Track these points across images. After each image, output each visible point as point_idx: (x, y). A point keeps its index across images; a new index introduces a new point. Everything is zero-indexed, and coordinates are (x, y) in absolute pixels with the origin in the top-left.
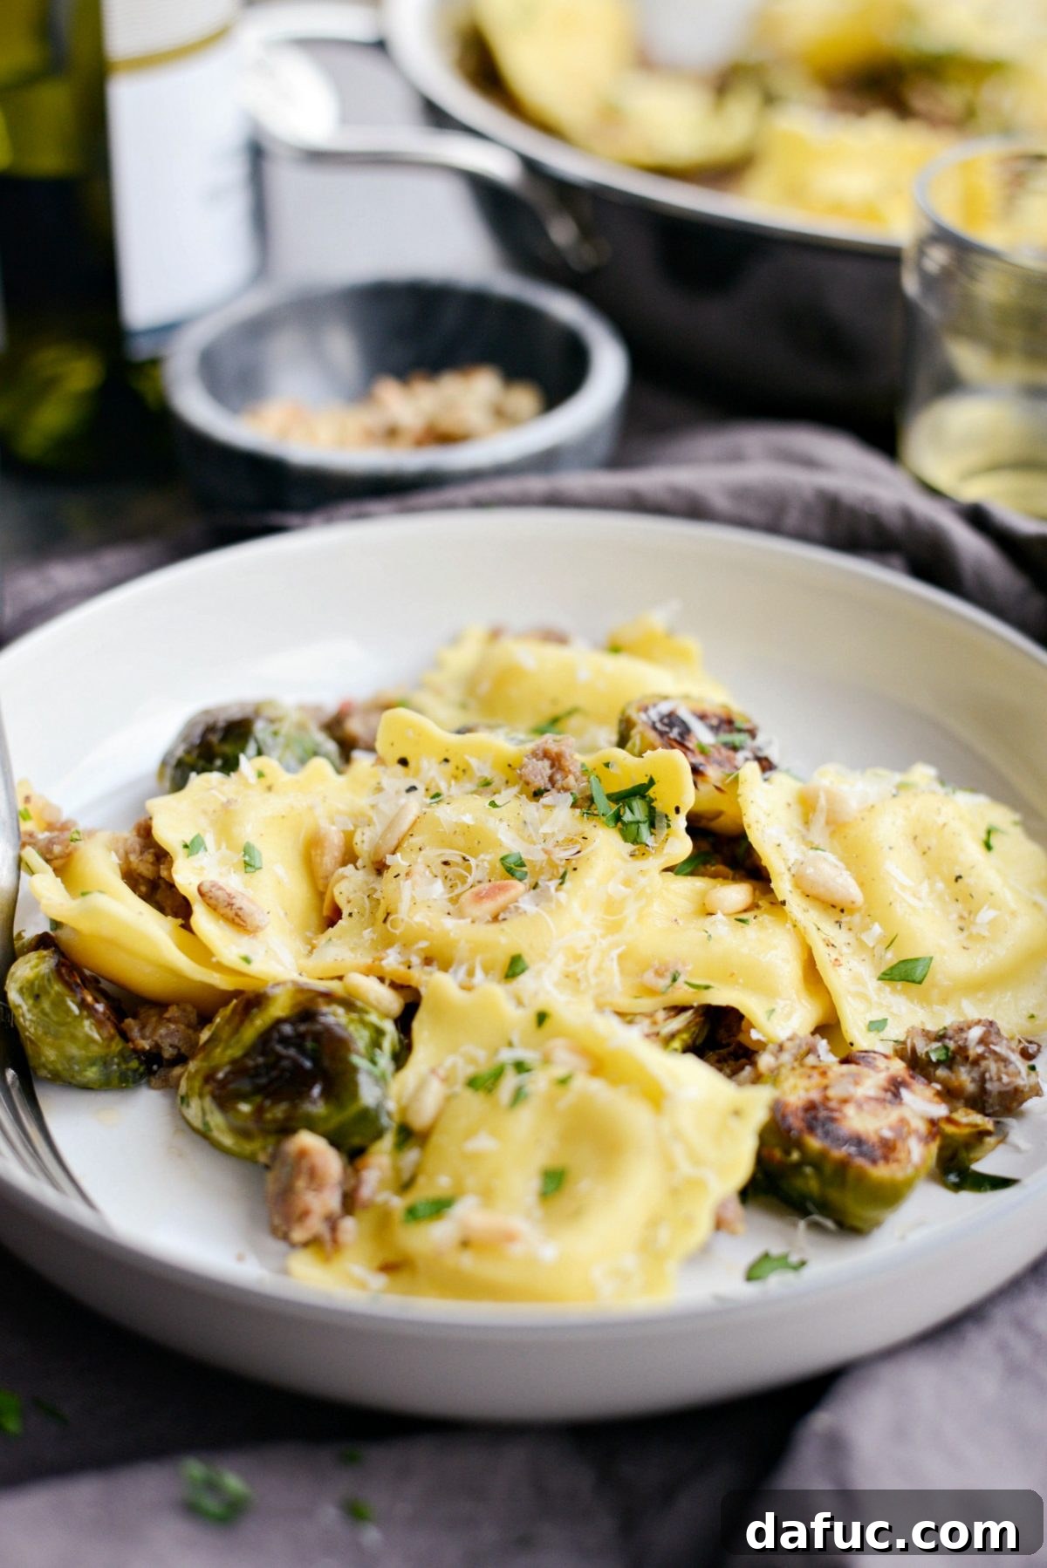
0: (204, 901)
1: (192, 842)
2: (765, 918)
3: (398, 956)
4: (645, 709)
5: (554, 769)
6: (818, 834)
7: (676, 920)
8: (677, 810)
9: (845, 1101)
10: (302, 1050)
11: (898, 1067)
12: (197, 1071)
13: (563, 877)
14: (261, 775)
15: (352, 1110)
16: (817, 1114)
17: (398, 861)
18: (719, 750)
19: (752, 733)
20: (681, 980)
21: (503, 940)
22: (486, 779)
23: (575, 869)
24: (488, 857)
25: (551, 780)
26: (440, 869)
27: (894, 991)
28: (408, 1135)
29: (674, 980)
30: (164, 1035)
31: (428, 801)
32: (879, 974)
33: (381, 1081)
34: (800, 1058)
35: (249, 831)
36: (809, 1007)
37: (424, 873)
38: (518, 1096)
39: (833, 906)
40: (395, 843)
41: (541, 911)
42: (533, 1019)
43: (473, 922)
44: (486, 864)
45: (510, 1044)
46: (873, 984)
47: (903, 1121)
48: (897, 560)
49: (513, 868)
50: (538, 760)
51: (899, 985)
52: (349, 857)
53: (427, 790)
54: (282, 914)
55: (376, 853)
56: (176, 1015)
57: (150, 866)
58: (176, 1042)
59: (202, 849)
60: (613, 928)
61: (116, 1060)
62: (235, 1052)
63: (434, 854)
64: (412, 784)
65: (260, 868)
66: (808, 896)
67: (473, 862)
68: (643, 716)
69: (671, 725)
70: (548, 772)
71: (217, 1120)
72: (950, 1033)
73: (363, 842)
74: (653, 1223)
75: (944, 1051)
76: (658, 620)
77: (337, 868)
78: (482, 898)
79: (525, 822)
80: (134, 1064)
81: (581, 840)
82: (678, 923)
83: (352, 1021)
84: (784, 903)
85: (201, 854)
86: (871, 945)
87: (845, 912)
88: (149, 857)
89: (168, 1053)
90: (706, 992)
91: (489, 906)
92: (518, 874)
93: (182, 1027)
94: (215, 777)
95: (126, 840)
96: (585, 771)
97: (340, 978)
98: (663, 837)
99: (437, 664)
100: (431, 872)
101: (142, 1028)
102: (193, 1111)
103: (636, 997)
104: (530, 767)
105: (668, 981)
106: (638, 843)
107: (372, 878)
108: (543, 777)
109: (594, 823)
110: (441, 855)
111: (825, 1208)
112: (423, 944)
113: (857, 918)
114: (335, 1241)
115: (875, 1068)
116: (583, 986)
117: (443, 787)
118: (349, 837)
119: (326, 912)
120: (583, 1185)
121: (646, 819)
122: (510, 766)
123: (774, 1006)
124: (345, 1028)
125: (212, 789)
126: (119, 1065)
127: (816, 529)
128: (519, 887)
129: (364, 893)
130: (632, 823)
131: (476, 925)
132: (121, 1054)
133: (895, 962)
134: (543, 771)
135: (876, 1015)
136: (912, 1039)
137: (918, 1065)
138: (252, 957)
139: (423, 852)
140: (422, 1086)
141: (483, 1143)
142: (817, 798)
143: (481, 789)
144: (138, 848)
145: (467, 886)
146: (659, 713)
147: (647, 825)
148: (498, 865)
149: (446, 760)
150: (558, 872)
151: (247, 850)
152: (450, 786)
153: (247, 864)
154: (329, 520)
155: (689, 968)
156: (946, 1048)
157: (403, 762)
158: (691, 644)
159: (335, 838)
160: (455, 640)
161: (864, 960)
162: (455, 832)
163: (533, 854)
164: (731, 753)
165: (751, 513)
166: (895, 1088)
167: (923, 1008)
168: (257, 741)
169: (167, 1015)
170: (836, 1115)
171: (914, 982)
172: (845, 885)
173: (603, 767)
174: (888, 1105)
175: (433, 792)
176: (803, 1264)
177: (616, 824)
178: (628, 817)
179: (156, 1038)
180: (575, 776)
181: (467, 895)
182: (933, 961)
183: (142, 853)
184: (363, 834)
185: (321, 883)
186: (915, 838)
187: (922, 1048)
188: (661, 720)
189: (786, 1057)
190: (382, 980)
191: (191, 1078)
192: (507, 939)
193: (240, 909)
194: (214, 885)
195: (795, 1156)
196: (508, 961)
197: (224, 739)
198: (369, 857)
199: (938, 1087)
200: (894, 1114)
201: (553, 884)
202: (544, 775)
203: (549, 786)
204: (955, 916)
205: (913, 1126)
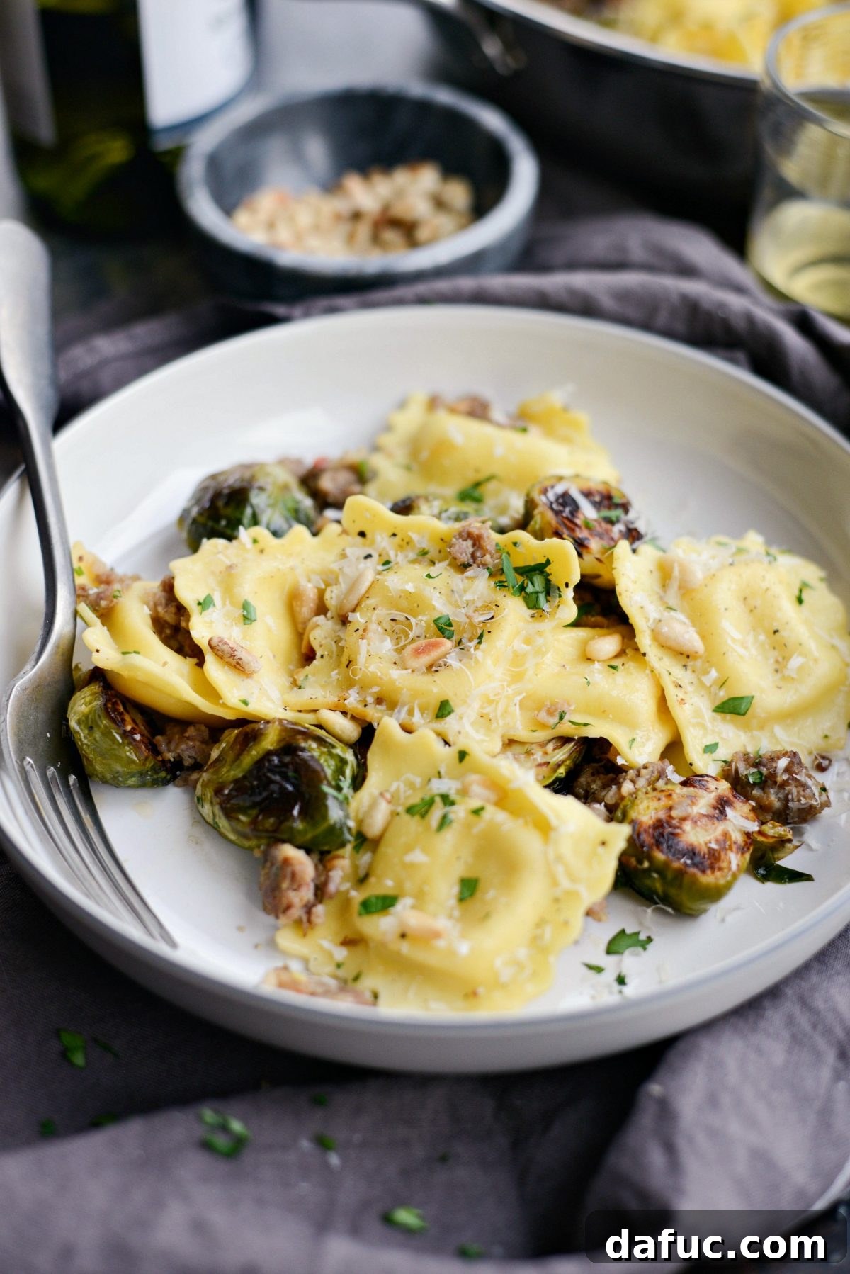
0: (214, 652)
1: (205, 600)
2: (631, 665)
3: (357, 696)
4: (545, 492)
5: (475, 548)
6: (672, 599)
7: (564, 666)
8: (567, 585)
9: (684, 819)
10: (285, 777)
11: (725, 786)
12: (209, 781)
13: (481, 637)
14: (255, 541)
15: (322, 828)
16: (664, 831)
17: (357, 618)
18: (599, 523)
19: (625, 507)
20: (566, 718)
21: (435, 690)
22: (424, 549)
23: (489, 632)
24: (424, 618)
25: (473, 555)
26: (388, 625)
27: (724, 720)
28: (363, 841)
29: (561, 718)
30: (186, 749)
31: (381, 568)
32: (714, 707)
33: (345, 803)
34: (652, 784)
35: (248, 589)
36: (661, 735)
37: (377, 630)
38: (444, 822)
39: (682, 654)
40: (355, 602)
41: (463, 667)
42: (456, 756)
43: (413, 671)
44: (423, 623)
45: (439, 775)
46: (708, 713)
47: (726, 835)
48: (741, 355)
49: (444, 628)
50: (463, 540)
51: (729, 716)
52: (322, 609)
53: (380, 555)
54: (271, 656)
55: (341, 608)
56: (194, 734)
57: (173, 616)
58: (193, 754)
59: (212, 606)
60: (517, 677)
61: (149, 773)
62: (237, 773)
63: (383, 613)
64: (369, 553)
65: (255, 620)
66: (663, 646)
67: (413, 621)
68: (543, 498)
69: (564, 505)
70: (471, 550)
71: (223, 823)
72: (764, 760)
73: (331, 598)
74: (540, 923)
75: (759, 776)
76: (557, 397)
77: (313, 617)
78: (419, 653)
79: (453, 591)
80: (163, 774)
81: (494, 607)
82: (565, 668)
83: (322, 753)
84: (644, 654)
85: (211, 609)
86: (708, 685)
87: (690, 657)
88: (172, 609)
89: (187, 762)
90: (584, 728)
91: (425, 659)
92: (447, 633)
93: (198, 743)
94: (221, 542)
95: (155, 594)
96: (499, 549)
97: (315, 711)
98: (556, 603)
99: (388, 428)
100: (382, 627)
101: (169, 743)
102: (207, 810)
103: (533, 731)
104: (457, 547)
105: (556, 719)
106: (537, 609)
107: (338, 627)
108: (466, 554)
109: (504, 593)
110: (391, 614)
111: (666, 900)
112: (375, 689)
113: (699, 663)
114: (309, 921)
115: (707, 789)
116: (494, 725)
117: (392, 555)
118: (321, 594)
119: (304, 650)
120: (489, 894)
121: (543, 590)
122: (442, 540)
123: (635, 736)
124: (317, 761)
125: (219, 553)
126: (151, 776)
127: (680, 327)
128: (448, 644)
129: (332, 640)
130: (532, 593)
131: (415, 674)
132: (153, 769)
133: (726, 699)
134: (467, 550)
135: (709, 740)
136: (736, 763)
137: (739, 785)
138: (250, 700)
139: (376, 612)
140: (373, 806)
141: (417, 857)
142: (672, 568)
143: (420, 558)
144: (164, 601)
145: (409, 640)
146: (556, 494)
147: (544, 594)
148: (432, 624)
149: (394, 535)
150: (477, 632)
151: (245, 606)
152: (396, 555)
153: (245, 618)
154: (307, 315)
155: (573, 708)
156: (761, 773)
157: (362, 534)
158: (582, 417)
159: (310, 592)
160: (402, 405)
161: (703, 696)
162: (400, 597)
163: (458, 617)
164: (609, 526)
165: (631, 312)
166: (721, 805)
167: (745, 732)
168: (252, 506)
169: (187, 735)
170: (678, 831)
171: (739, 714)
172: (690, 638)
173: (511, 545)
174: (716, 821)
175: (385, 559)
176: (649, 939)
177: (521, 593)
178: (530, 589)
179: (179, 751)
180: (490, 554)
181: (409, 649)
182: (754, 698)
183: (167, 605)
184: (332, 592)
185: (300, 626)
186: (745, 599)
187: (743, 770)
188: (557, 500)
189: (642, 782)
190: (344, 713)
191: (205, 786)
192: (438, 687)
193: (240, 659)
194: (221, 640)
195: (646, 864)
196: (439, 704)
197: (227, 504)
198: (337, 609)
199: (754, 804)
200: (720, 828)
201: (472, 644)
202: (468, 553)
203: (471, 561)
204: (772, 661)
205: (734, 838)
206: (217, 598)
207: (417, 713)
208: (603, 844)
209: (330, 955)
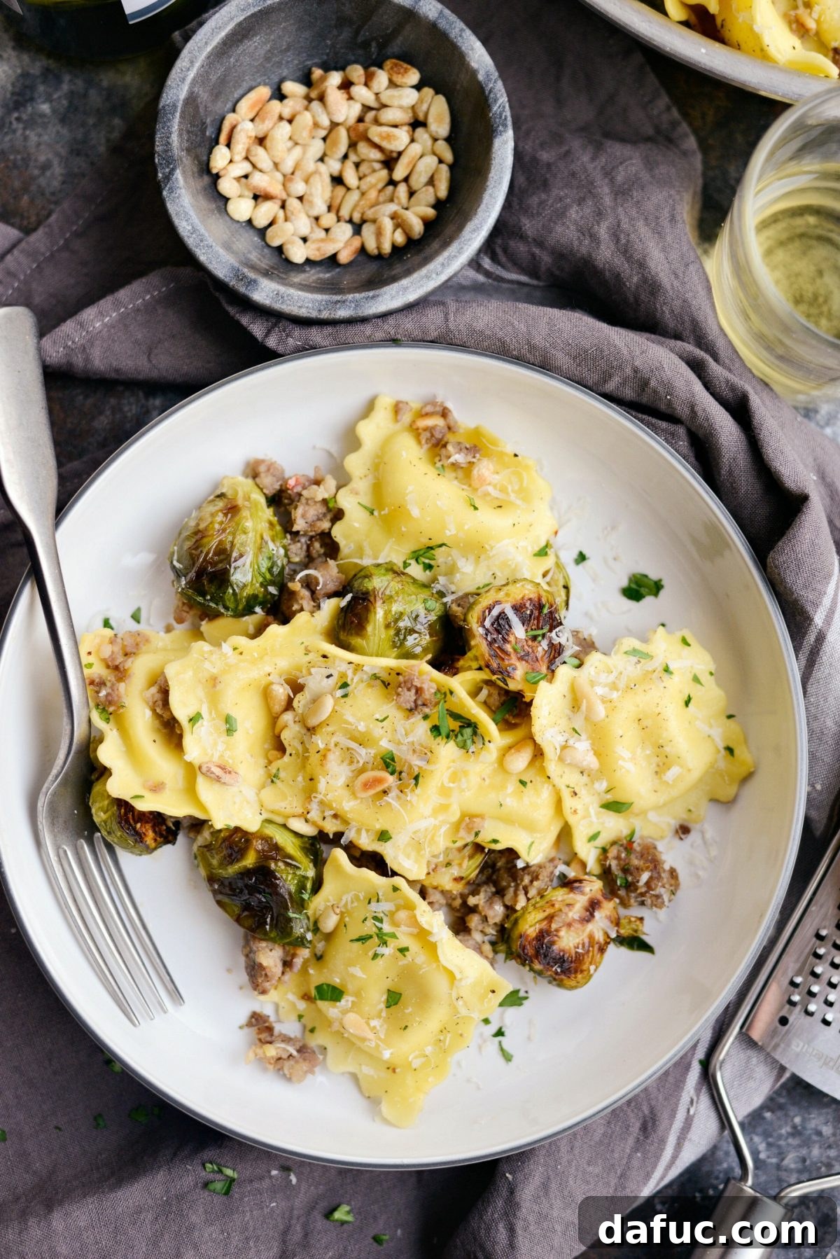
0: (203, 775)
1: (193, 718)
2: (538, 780)
3: (317, 809)
4: (483, 619)
5: (417, 696)
6: (579, 723)
7: (484, 779)
8: (489, 741)
9: (561, 926)
11: (599, 885)
13: (417, 780)
14: (235, 649)
16: (543, 941)
18: (527, 642)
21: (378, 826)
22: (376, 674)
23: (424, 775)
24: (373, 751)
25: (415, 702)
27: (608, 813)
29: (476, 835)
31: (339, 692)
32: (600, 805)
35: (230, 703)
40: (317, 723)
41: (401, 808)
42: (391, 887)
43: (362, 801)
44: (371, 755)
45: (378, 896)
46: (595, 810)
47: (591, 937)
49: (388, 763)
50: (408, 689)
59: (200, 720)
64: (330, 673)
65: (236, 732)
69: (498, 629)
70: (414, 698)
73: (299, 707)
74: (444, 1031)
77: (284, 712)
78: (367, 788)
81: (429, 753)
82: (486, 781)
84: (549, 778)
85: (200, 724)
86: (599, 790)
91: (372, 793)
92: (391, 768)
94: (205, 646)
95: (153, 695)
98: (480, 747)
104: (402, 697)
105: (472, 837)
106: (464, 749)
108: (409, 703)
109: (438, 740)
112: (332, 810)
115: (582, 894)
116: (423, 851)
117: (349, 676)
118: (290, 699)
119: (276, 744)
120: (409, 1005)
121: (471, 736)
123: (535, 838)
125: (204, 657)
128: (391, 779)
129: (299, 740)
131: (363, 805)
133: (612, 798)
134: (410, 699)
135: (593, 830)
136: (610, 861)
137: (609, 883)
139: (334, 736)
141: (357, 971)
142: (581, 701)
143: (372, 681)
146: (492, 618)
147: (471, 739)
148: (379, 757)
149: (352, 663)
150: (414, 774)
151: (229, 719)
152: (353, 679)
153: (228, 729)
156: (627, 880)
157: (325, 656)
161: (594, 797)
163: (400, 754)
164: (535, 644)
166: (592, 907)
170: (554, 939)
172: (588, 763)
173: (449, 692)
174: (585, 924)
175: (343, 680)
176: (526, 996)
178: (459, 739)
181: (359, 782)
182: (634, 802)
183: (164, 707)
184: (299, 701)
185: (274, 713)
188: (493, 625)
194: (209, 770)
196: (380, 832)
198: (302, 717)
200: (588, 930)
201: (410, 784)
202: (411, 701)
203: (413, 706)
204: (654, 765)
205: (596, 938)
206: (205, 713)
207: (364, 833)
208: (493, 992)
209: (294, 1005)
